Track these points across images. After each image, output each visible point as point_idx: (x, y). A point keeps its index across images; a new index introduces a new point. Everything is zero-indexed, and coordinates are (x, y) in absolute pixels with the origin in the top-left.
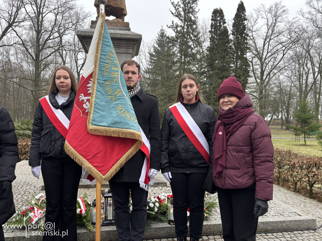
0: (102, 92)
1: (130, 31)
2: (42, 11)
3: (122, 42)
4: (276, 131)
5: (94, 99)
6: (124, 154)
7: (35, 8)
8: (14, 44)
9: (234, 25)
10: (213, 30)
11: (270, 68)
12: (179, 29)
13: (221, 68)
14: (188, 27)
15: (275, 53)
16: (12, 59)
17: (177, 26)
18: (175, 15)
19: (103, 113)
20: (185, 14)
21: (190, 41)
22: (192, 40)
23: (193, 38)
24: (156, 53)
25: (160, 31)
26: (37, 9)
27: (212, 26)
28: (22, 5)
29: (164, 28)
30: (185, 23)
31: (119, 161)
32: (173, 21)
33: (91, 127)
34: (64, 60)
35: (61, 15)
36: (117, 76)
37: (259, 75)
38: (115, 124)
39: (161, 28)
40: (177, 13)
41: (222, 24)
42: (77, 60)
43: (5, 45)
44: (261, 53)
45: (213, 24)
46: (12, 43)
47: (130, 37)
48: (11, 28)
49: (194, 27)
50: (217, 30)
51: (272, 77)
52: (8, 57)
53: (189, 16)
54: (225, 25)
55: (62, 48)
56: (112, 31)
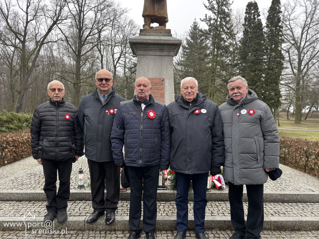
1: (172, 36)
2: (83, 9)
3: (165, 46)
4: (313, 124)
7: (77, 6)
9: (269, 18)
10: (247, 23)
11: (309, 57)
12: (212, 22)
13: (254, 61)
14: (221, 20)
15: (314, 42)
16: (55, 54)
17: (210, 19)
18: (208, 8)
20: (219, 7)
21: (223, 34)
22: (226, 33)
23: (226, 31)
24: (188, 46)
25: (193, 23)
26: (79, 7)
27: (245, 19)
28: (65, 4)
29: (197, 21)
30: (218, 16)
32: (206, 15)
34: (102, 54)
35: (100, 12)
37: (297, 65)
39: (194, 21)
40: (211, 6)
41: (256, 16)
42: (114, 54)
43: (50, 42)
44: (298, 43)
45: (247, 17)
46: (57, 39)
47: (172, 42)
48: (56, 25)
49: (228, 19)
50: (251, 23)
51: (311, 67)
52: (51, 52)
53: (223, 9)
54: (259, 18)
55: (100, 43)
56: (157, 38)
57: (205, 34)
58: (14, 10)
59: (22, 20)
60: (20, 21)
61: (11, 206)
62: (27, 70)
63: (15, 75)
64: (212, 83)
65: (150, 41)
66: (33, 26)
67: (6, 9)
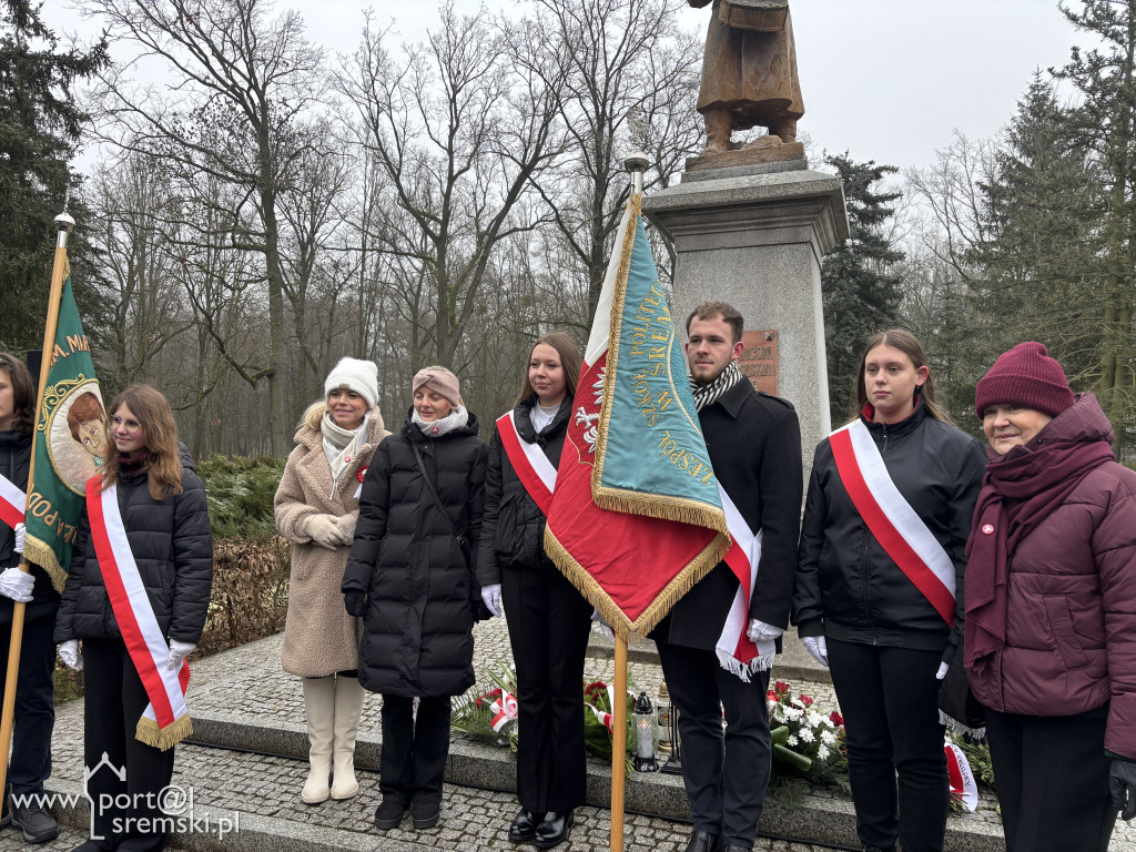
0: (628, 400)
1: (805, 168)
2: (612, 110)
3: (775, 210)
5: (607, 420)
6: (683, 567)
7: (590, 106)
8: (538, 222)
12: (1105, 73)
16: (536, 266)
17: (1097, 64)
19: (628, 455)
24: (1010, 182)
25: (1030, 90)
26: (597, 107)
31: (669, 586)
33: (600, 490)
36: (663, 356)
38: (654, 482)
39: (1032, 81)
40: (1094, 13)
43: (516, 230)
46: (534, 220)
47: (801, 191)
48: (528, 181)
52: (522, 262)
56: (745, 181)
57: (1078, 127)
58: (417, 148)
59: (438, 174)
60: (434, 180)
61: (208, 764)
62: (452, 324)
63: (424, 343)
64: (1114, 327)
65: (716, 199)
66: (469, 189)
67: (395, 148)
